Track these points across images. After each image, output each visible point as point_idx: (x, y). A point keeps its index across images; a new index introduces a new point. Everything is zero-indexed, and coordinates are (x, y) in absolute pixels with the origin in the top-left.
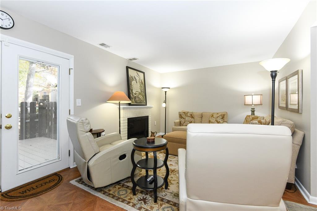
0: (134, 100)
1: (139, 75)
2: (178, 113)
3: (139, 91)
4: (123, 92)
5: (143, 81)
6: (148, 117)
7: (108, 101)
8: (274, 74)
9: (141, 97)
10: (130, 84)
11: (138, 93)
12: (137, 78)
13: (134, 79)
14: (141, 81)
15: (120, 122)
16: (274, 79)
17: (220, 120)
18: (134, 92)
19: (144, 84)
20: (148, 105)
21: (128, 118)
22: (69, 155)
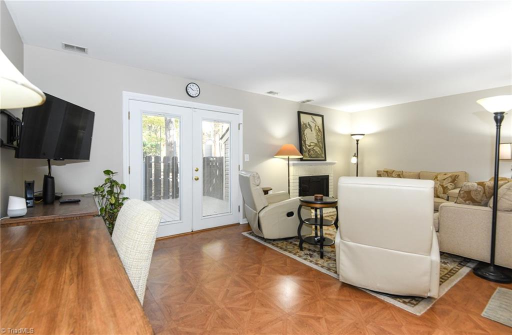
0: (308, 154)
1: (315, 121)
2: (376, 172)
3: (316, 141)
4: (293, 145)
5: (321, 127)
6: (328, 177)
7: (276, 155)
8: (499, 117)
9: (317, 149)
10: (302, 134)
11: (314, 144)
12: (312, 124)
13: (308, 126)
14: (319, 129)
15: (289, 180)
16: (499, 124)
17: (449, 184)
18: (308, 143)
19: (322, 132)
20: (328, 160)
21: (299, 177)
22: (239, 211)
